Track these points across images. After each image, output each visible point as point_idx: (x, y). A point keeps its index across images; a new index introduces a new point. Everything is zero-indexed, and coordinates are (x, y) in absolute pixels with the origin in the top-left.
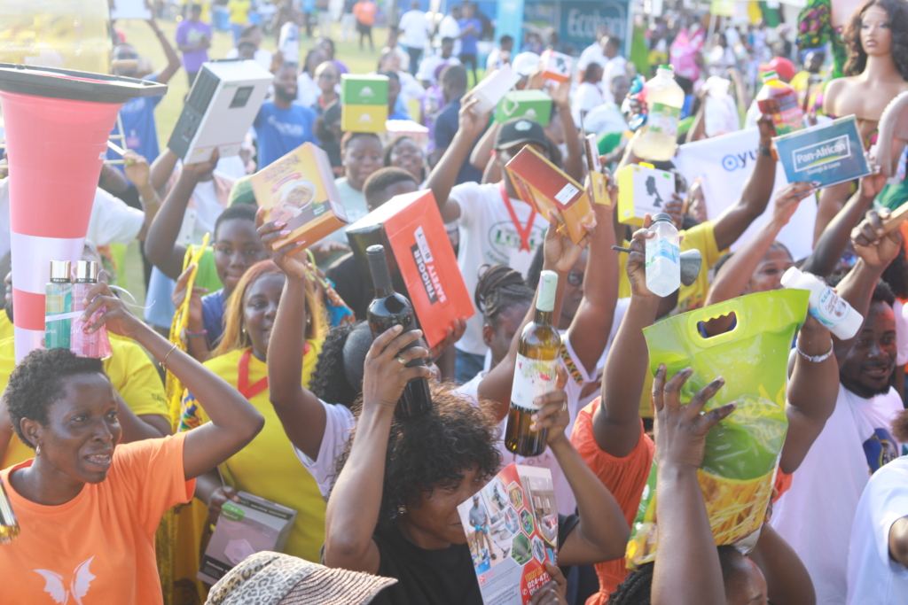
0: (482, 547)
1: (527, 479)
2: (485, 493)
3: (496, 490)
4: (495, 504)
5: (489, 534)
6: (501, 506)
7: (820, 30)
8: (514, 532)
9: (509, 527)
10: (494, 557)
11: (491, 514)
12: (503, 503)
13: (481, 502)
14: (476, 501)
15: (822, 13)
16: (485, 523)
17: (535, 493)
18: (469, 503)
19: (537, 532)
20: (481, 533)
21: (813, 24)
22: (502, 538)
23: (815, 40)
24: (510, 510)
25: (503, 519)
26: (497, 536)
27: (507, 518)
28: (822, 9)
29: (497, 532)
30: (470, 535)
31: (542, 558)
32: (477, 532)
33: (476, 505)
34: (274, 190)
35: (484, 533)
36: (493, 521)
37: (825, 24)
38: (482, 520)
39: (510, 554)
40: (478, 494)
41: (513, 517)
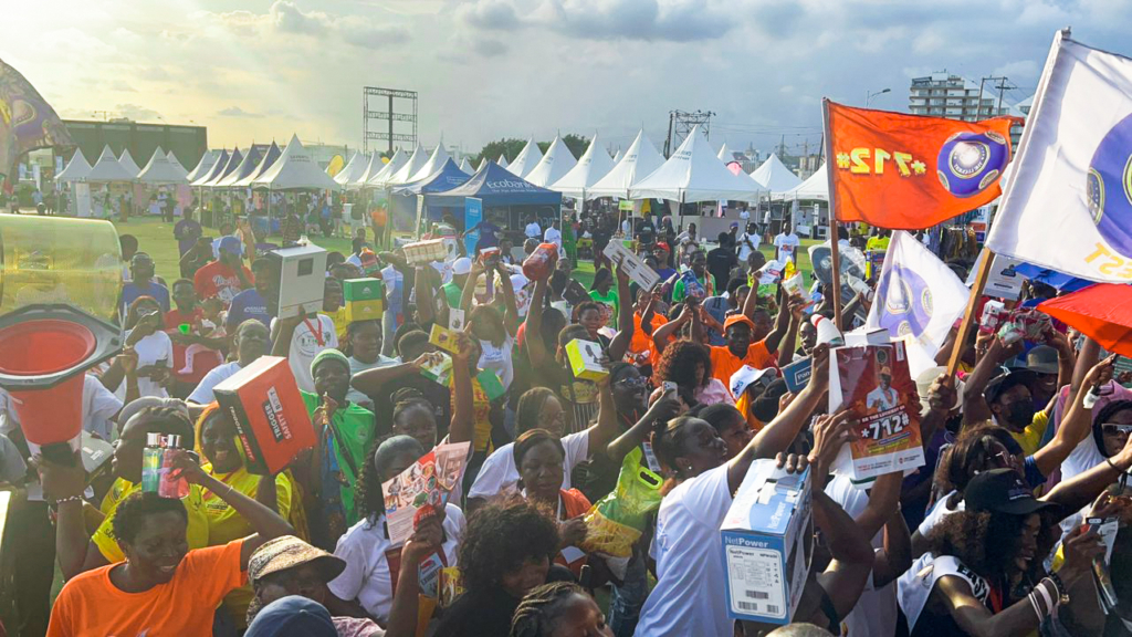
4: (409, 480)
6: (413, 479)
8: (418, 492)
9: (415, 489)
10: (400, 506)
11: (405, 484)
12: (415, 476)
13: (399, 480)
22: (408, 496)
25: (413, 486)
29: (406, 494)
33: (395, 481)
36: (405, 488)
39: (412, 503)
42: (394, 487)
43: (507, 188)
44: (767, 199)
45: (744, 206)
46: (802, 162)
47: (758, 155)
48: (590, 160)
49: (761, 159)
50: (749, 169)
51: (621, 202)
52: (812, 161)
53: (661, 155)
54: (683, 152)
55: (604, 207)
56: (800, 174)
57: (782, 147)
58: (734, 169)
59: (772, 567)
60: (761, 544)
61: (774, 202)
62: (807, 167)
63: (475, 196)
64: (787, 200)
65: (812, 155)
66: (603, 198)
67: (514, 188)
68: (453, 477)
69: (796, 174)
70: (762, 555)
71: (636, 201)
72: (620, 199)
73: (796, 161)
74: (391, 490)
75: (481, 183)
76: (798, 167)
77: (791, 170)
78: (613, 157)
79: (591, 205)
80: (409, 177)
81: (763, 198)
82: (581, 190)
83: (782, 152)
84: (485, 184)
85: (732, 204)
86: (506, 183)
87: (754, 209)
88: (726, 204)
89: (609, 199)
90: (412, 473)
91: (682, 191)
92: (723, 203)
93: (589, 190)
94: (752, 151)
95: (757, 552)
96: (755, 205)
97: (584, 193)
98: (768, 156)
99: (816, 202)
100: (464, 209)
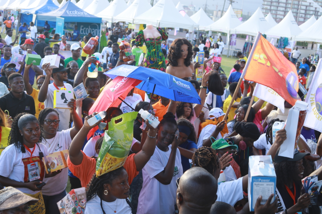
0: (64, 211)
1: (76, 192)
2: (65, 199)
3: (68, 197)
4: (67, 201)
5: (65, 208)
6: (69, 201)
7: (141, 41)
8: (72, 207)
9: (71, 206)
11: (66, 203)
12: (69, 200)
13: (63, 201)
14: (62, 201)
15: (140, 36)
16: (64, 206)
17: (79, 195)
18: (60, 202)
19: (79, 205)
20: (63, 208)
21: (139, 39)
22: (69, 209)
23: (140, 43)
24: (72, 201)
25: (69, 204)
26: (68, 208)
27: (70, 204)
28: (141, 35)
29: (68, 207)
30: (60, 209)
31: (80, 212)
32: (62, 208)
33: (62, 202)
34: (56, 158)
35: (64, 208)
36: (67, 205)
37: (142, 39)
38: (63, 205)
39: (71, 212)
40: (63, 199)
41: (72, 203)
42: (62, 204)
43: (76, 14)
44: (197, 29)
45: (187, 31)
46: (215, 13)
47: (195, 8)
48: (116, 4)
49: (196, 10)
50: (190, 14)
51: (130, 24)
52: (220, 13)
53: (150, 4)
54: (160, 4)
55: (121, 26)
56: (214, 19)
57: (206, 5)
58: (183, 13)
59: (270, 189)
60: (267, 180)
61: (201, 31)
62: (217, 16)
63: (61, 17)
64: (206, 30)
65: (219, 11)
66: (121, 22)
67: (79, 15)
68: (83, 202)
69: (212, 18)
70: (267, 185)
71: (137, 25)
72: (129, 23)
73: (212, 12)
74: (61, 206)
75: (64, 11)
76: (213, 15)
77: (209, 16)
78: (127, 3)
79: (115, 25)
80: (29, 5)
81: (195, 28)
82: (111, 18)
83: (206, 8)
84: (66, 11)
85: (181, 30)
86: (76, 12)
87: (191, 33)
88: (179, 30)
89: (124, 23)
90: (68, 199)
91: (158, 22)
92: (177, 29)
93: (114, 18)
94: (192, 5)
95: (265, 184)
96: (191, 31)
97: (112, 19)
98: (199, 9)
99: (219, 32)
100: (55, 22)
